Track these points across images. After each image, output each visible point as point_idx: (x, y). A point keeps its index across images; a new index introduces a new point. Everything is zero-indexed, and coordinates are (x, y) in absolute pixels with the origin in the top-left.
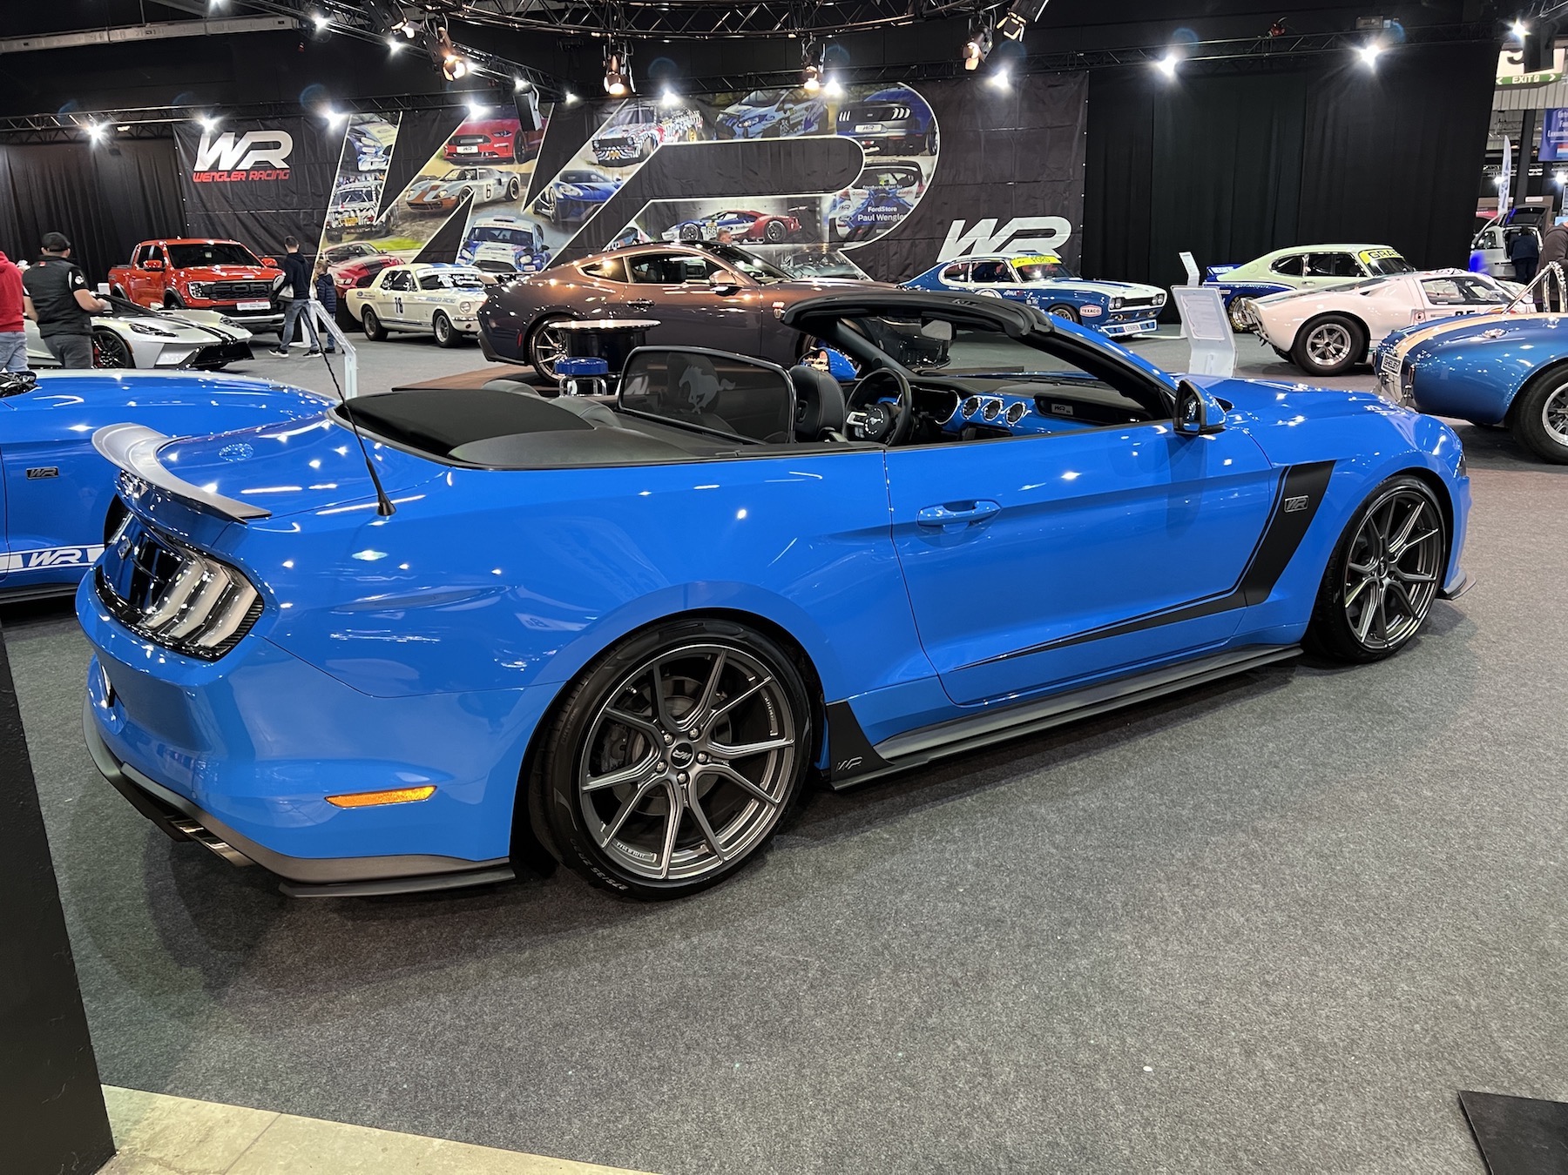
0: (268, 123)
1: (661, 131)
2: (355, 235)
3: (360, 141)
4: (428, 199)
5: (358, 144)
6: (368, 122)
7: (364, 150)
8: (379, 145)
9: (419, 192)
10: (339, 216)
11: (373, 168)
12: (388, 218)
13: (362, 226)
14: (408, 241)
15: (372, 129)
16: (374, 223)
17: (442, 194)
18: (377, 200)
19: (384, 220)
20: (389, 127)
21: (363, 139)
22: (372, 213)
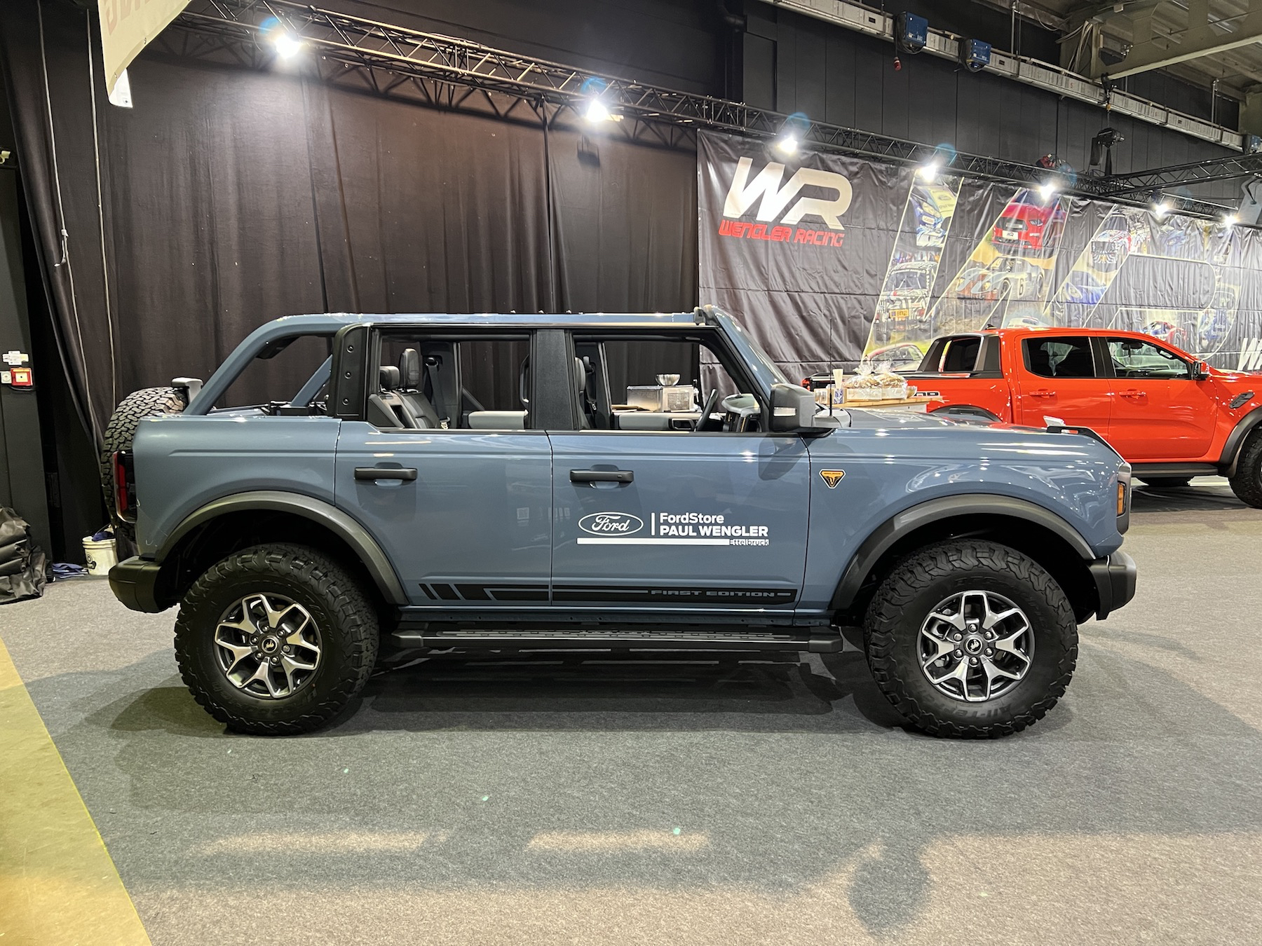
1: (1129, 239)
2: (904, 334)
3: (921, 206)
4: (975, 291)
7: (924, 219)
8: (938, 214)
9: (967, 281)
11: (930, 244)
12: (938, 312)
13: (912, 321)
15: (933, 194)
16: (923, 318)
17: (988, 285)
18: (930, 286)
19: (933, 315)
20: (949, 194)
21: (925, 204)
22: (923, 304)
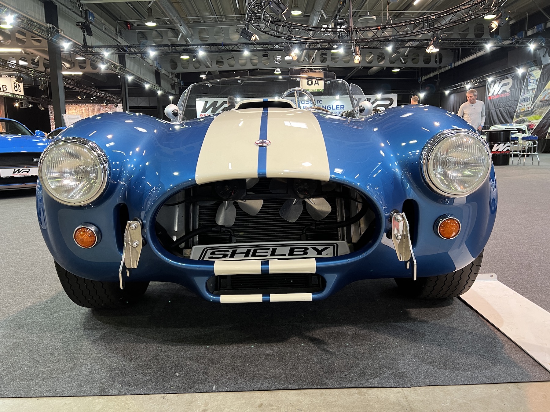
0: (507, 76)
2: (523, 115)
3: (530, 78)
4: (547, 98)
5: (529, 79)
6: (534, 70)
7: (531, 81)
8: (535, 78)
9: (544, 96)
10: (520, 108)
11: (532, 88)
12: (534, 108)
13: (526, 111)
14: (538, 116)
15: (534, 73)
16: (529, 110)
18: (532, 100)
19: (532, 108)
20: (539, 71)
22: (529, 106)
